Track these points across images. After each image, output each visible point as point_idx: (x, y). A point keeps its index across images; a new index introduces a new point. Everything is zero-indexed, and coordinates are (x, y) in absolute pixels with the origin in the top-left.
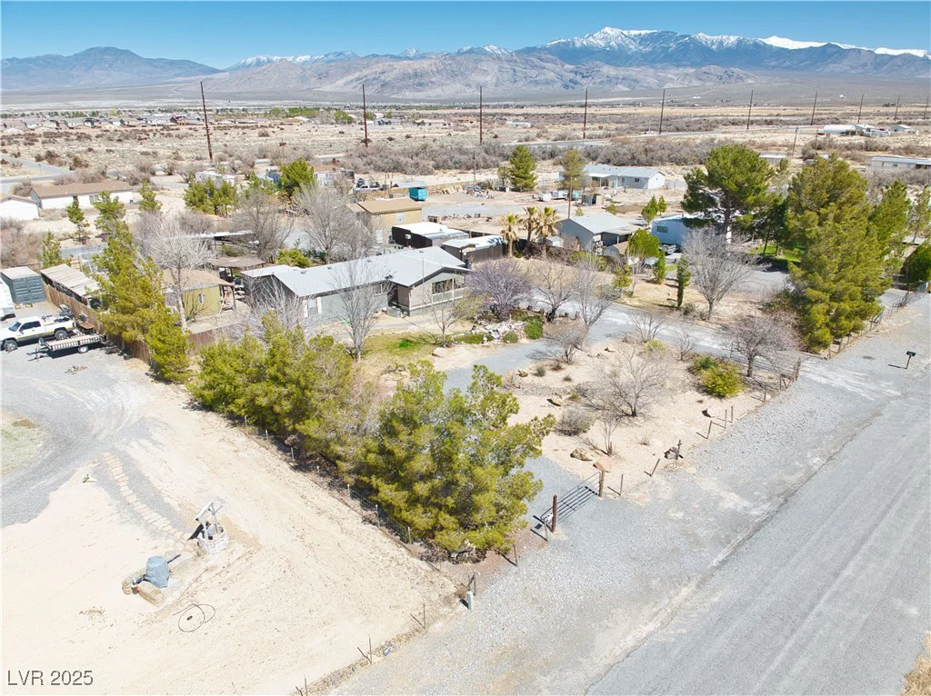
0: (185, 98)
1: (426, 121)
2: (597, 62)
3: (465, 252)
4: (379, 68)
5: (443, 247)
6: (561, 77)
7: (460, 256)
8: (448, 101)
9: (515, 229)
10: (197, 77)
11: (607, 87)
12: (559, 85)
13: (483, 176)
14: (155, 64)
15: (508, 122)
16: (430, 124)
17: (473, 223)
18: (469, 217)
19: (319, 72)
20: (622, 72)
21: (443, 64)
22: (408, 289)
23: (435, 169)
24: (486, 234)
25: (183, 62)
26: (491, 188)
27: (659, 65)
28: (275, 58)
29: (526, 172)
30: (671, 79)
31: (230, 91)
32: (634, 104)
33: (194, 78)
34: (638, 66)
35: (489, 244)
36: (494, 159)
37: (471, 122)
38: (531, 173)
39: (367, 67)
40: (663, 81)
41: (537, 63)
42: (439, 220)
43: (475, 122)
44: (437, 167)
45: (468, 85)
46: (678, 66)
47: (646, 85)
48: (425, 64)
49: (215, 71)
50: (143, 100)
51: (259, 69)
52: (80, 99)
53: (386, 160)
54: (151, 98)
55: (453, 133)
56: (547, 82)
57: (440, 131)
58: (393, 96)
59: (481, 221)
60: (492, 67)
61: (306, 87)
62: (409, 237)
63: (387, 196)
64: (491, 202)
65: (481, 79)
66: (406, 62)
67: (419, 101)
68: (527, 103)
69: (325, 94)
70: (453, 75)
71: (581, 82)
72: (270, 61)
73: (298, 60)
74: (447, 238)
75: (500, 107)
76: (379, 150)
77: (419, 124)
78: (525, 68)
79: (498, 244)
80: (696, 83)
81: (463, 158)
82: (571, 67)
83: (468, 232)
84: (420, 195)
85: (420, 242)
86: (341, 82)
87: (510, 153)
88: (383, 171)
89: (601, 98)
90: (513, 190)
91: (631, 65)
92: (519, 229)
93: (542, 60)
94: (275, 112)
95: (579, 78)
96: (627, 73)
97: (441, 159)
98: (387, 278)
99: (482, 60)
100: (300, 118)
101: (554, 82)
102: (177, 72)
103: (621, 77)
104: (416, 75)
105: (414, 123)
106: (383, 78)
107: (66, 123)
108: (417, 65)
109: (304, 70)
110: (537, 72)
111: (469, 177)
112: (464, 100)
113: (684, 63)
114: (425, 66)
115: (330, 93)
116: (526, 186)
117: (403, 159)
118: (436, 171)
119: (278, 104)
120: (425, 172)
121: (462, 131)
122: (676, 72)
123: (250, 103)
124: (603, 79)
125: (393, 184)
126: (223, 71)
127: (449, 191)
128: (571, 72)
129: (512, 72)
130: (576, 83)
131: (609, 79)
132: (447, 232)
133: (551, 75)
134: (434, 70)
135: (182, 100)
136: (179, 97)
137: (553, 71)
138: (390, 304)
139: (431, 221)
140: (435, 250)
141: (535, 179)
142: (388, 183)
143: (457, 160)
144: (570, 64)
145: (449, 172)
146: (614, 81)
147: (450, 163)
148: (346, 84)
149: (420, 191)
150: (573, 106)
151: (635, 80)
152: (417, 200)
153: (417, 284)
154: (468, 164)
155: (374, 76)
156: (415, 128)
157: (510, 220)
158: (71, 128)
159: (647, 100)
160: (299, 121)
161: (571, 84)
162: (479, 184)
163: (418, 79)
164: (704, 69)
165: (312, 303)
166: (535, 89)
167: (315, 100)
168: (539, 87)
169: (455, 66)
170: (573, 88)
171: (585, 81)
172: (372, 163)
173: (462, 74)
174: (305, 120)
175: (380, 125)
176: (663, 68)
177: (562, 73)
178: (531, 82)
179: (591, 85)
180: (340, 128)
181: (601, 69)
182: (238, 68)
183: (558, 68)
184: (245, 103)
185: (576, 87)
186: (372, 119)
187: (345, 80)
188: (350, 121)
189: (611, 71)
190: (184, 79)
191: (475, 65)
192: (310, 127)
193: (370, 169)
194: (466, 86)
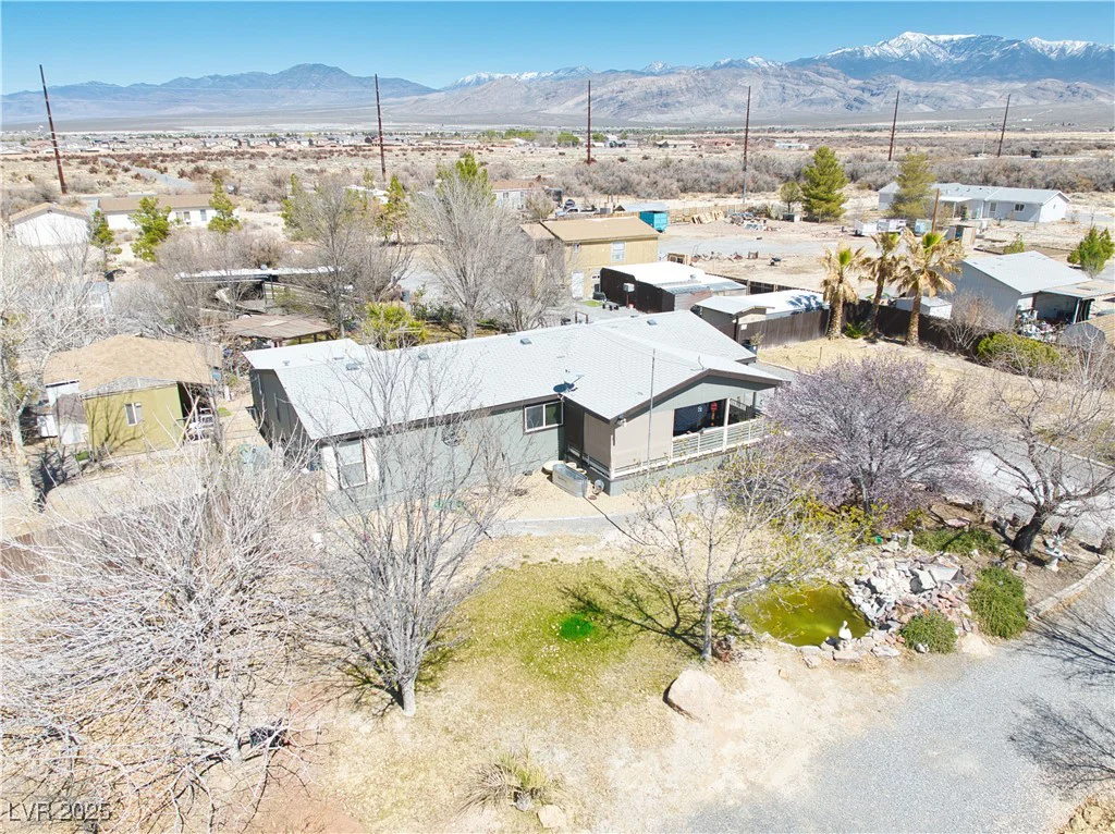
0: (394, 122)
1: (669, 142)
2: (893, 76)
3: (744, 323)
4: (617, 85)
5: (696, 310)
6: (843, 94)
7: (734, 333)
8: (698, 125)
9: (851, 278)
10: (409, 98)
12: (840, 104)
13: (756, 201)
14: (365, 83)
15: (777, 145)
16: (675, 146)
17: (746, 267)
18: (738, 257)
19: (548, 91)
20: (924, 88)
21: (695, 80)
22: (610, 425)
23: (682, 191)
24: (781, 288)
25: (395, 81)
26: (769, 216)
27: (976, 80)
28: (498, 76)
29: (830, 190)
30: (991, 96)
31: (445, 114)
32: (939, 128)
33: (406, 99)
34: (946, 80)
35: (792, 308)
36: (769, 179)
37: (728, 145)
38: (837, 192)
39: (603, 84)
40: (979, 100)
41: (813, 78)
42: (688, 259)
43: (733, 145)
44: (684, 190)
45: (724, 106)
46: (1002, 80)
47: (957, 104)
48: (673, 81)
49: (430, 91)
50: (350, 123)
51: (478, 89)
52: (282, 122)
53: (611, 178)
54: (359, 121)
55: (705, 155)
56: (825, 102)
57: (687, 153)
58: (632, 119)
59: (761, 264)
60: (757, 84)
61: (530, 109)
62: (631, 287)
64: (774, 236)
65: (739, 97)
66: (650, 78)
67: (663, 125)
68: (797, 127)
69: (551, 117)
70: (706, 93)
71: (868, 100)
72: (491, 79)
73: (523, 77)
74: (705, 292)
75: (764, 131)
76: (603, 167)
77: (660, 146)
78: (797, 84)
79: (808, 308)
80: (1026, 101)
81: (723, 177)
82: (857, 82)
83: (744, 282)
84: (657, 221)
85: (653, 300)
86: (571, 103)
87: (791, 173)
88: (606, 193)
90: (805, 219)
91: (937, 80)
92: (860, 279)
93: (820, 74)
94: (490, 134)
95: (866, 96)
96: (932, 90)
97: (690, 176)
98: (560, 388)
99: (744, 75)
100: (517, 140)
101: (833, 101)
102: (388, 92)
103: (922, 94)
104: (661, 94)
105: (655, 145)
106: (621, 98)
107: (248, 142)
108: (662, 82)
109: (530, 89)
110: (812, 89)
111: (733, 201)
112: (719, 124)
113: (1009, 76)
114: (673, 83)
115: (558, 116)
116: (827, 213)
117: (635, 177)
118: (683, 195)
119: (496, 128)
120: (666, 194)
121: (716, 153)
122: (998, 88)
123: (465, 127)
125: (616, 207)
126: (439, 91)
127: (703, 219)
128: (857, 88)
129: (780, 89)
130: (862, 102)
131: (907, 98)
132: (704, 281)
133: (830, 93)
134: (684, 87)
135: (391, 124)
136: (389, 121)
137: (832, 87)
138: (564, 455)
139: (673, 260)
140: (679, 319)
141: (843, 202)
142: (610, 206)
143: (714, 180)
144: (855, 78)
145: (701, 196)
146: (913, 99)
147: (703, 185)
148: (577, 104)
149: (656, 216)
150: (858, 131)
151: (942, 99)
153: (631, 415)
154: (730, 185)
155: (610, 95)
156: (656, 150)
157: (843, 258)
158: (253, 147)
159: (959, 123)
160: (514, 143)
161: (857, 104)
162: (750, 210)
163: (663, 100)
164: (1038, 83)
165: (351, 452)
166: (808, 110)
167: (540, 125)
168: (814, 108)
169: (710, 82)
170: (859, 109)
171: (874, 100)
172: (591, 182)
173: (718, 92)
174: (522, 142)
175: (612, 147)
176: (982, 83)
177: (846, 89)
178: (804, 101)
179: (882, 104)
180: (562, 150)
181: (897, 85)
182: (455, 87)
183: (840, 84)
184: (459, 127)
185: (863, 106)
186: (602, 141)
187: (575, 101)
188: (575, 143)
189: (907, 86)
190: (395, 100)
191: (734, 81)
192: (525, 149)
193: (586, 189)
194: (722, 106)
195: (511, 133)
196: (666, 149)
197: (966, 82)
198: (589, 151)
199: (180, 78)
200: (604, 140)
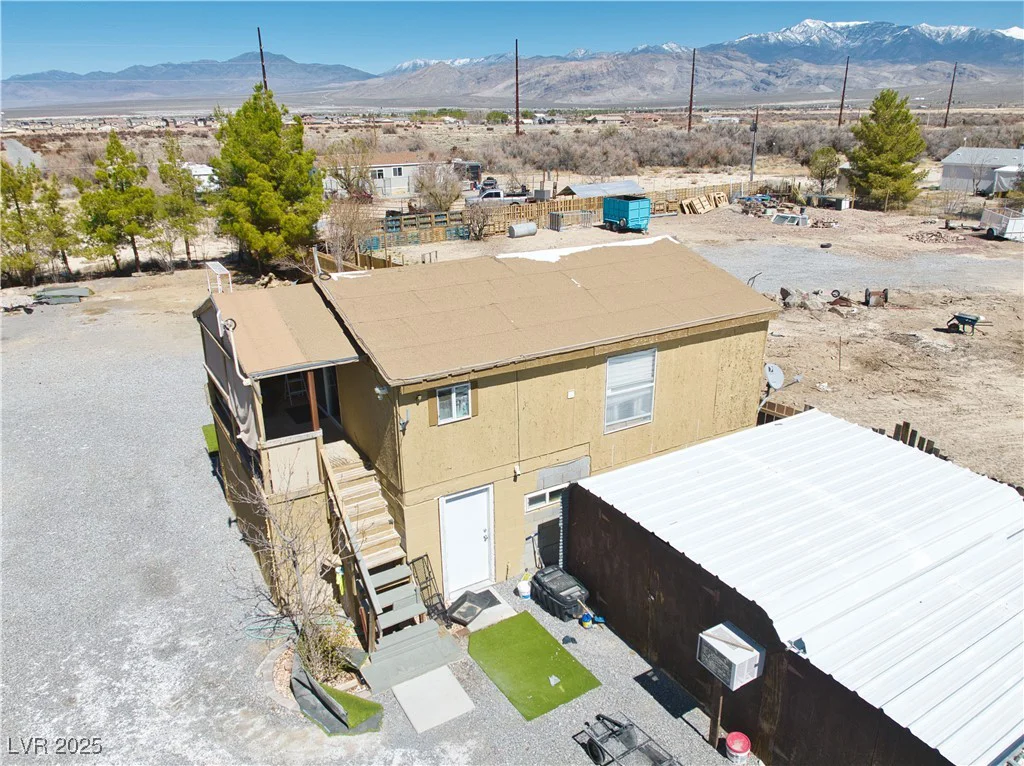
0: (336, 105)
1: (597, 118)
2: (796, 60)
4: (543, 70)
6: (750, 77)
8: (618, 106)
10: (350, 83)
11: (805, 88)
12: (748, 86)
14: (309, 70)
15: (706, 120)
16: (604, 122)
19: (479, 76)
20: (824, 71)
21: (615, 64)
23: (638, 165)
25: (337, 68)
27: (870, 62)
28: (432, 62)
29: (898, 160)
30: (885, 77)
31: (385, 98)
33: (347, 84)
34: (844, 63)
37: (655, 121)
39: (531, 69)
40: (875, 80)
41: (723, 62)
43: (660, 120)
45: (642, 88)
46: (894, 63)
47: (854, 85)
48: (595, 65)
49: (369, 76)
51: (414, 74)
56: (734, 84)
58: (556, 102)
60: (671, 67)
61: (462, 92)
62: (742, 661)
63: (545, 219)
65: (656, 80)
66: (573, 63)
67: (587, 106)
69: (484, 100)
70: (626, 77)
71: (774, 82)
72: (426, 65)
73: (457, 63)
76: (534, 137)
77: (589, 122)
78: (708, 68)
80: (917, 82)
82: (764, 66)
84: (632, 215)
86: (501, 87)
88: (539, 168)
89: (799, 100)
90: (858, 206)
91: (836, 62)
93: (729, 58)
94: (424, 114)
95: (772, 78)
96: (831, 72)
97: (646, 147)
99: (659, 60)
100: (447, 118)
101: (742, 83)
102: (331, 78)
103: (823, 76)
104: (584, 77)
105: (584, 121)
106: (547, 81)
107: (175, 122)
108: (585, 66)
109: (462, 74)
110: (723, 72)
112: (637, 105)
113: (901, 59)
114: (595, 67)
115: (489, 99)
117: (577, 148)
119: (429, 108)
122: (891, 70)
123: (402, 109)
124: (801, 79)
125: (559, 190)
126: (378, 76)
127: (698, 206)
128: (763, 71)
130: (768, 84)
131: (809, 80)
133: (739, 76)
134: (605, 71)
136: (331, 104)
137: (741, 71)
142: (548, 187)
144: (761, 62)
146: (814, 81)
148: (506, 88)
149: (632, 205)
152: (624, 230)
155: (536, 79)
156: (587, 125)
158: (178, 127)
159: (858, 103)
160: (444, 121)
161: (763, 85)
163: (586, 83)
164: (927, 65)
166: (718, 92)
167: (472, 107)
168: (724, 89)
169: (629, 66)
170: (766, 90)
171: (779, 81)
172: (520, 154)
173: (636, 75)
174: (452, 120)
175: (540, 123)
176: (876, 66)
177: (753, 72)
178: (715, 83)
179: (786, 86)
180: (490, 126)
181: (800, 68)
182: (393, 73)
183: (747, 67)
184: (396, 110)
185: (769, 88)
186: (531, 118)
187: (505, 84)
188: (504, 120)
189: (811, 70)
190: (337, 85)
191: (650, 65)
192: (454, 126)
193: (514, 163)
194: (640, 89)
195: (442, 112)
196: (596, 125)
197: (861, 65)
198: (517, 127)
199: (135, 66)
200: (532, 117)
